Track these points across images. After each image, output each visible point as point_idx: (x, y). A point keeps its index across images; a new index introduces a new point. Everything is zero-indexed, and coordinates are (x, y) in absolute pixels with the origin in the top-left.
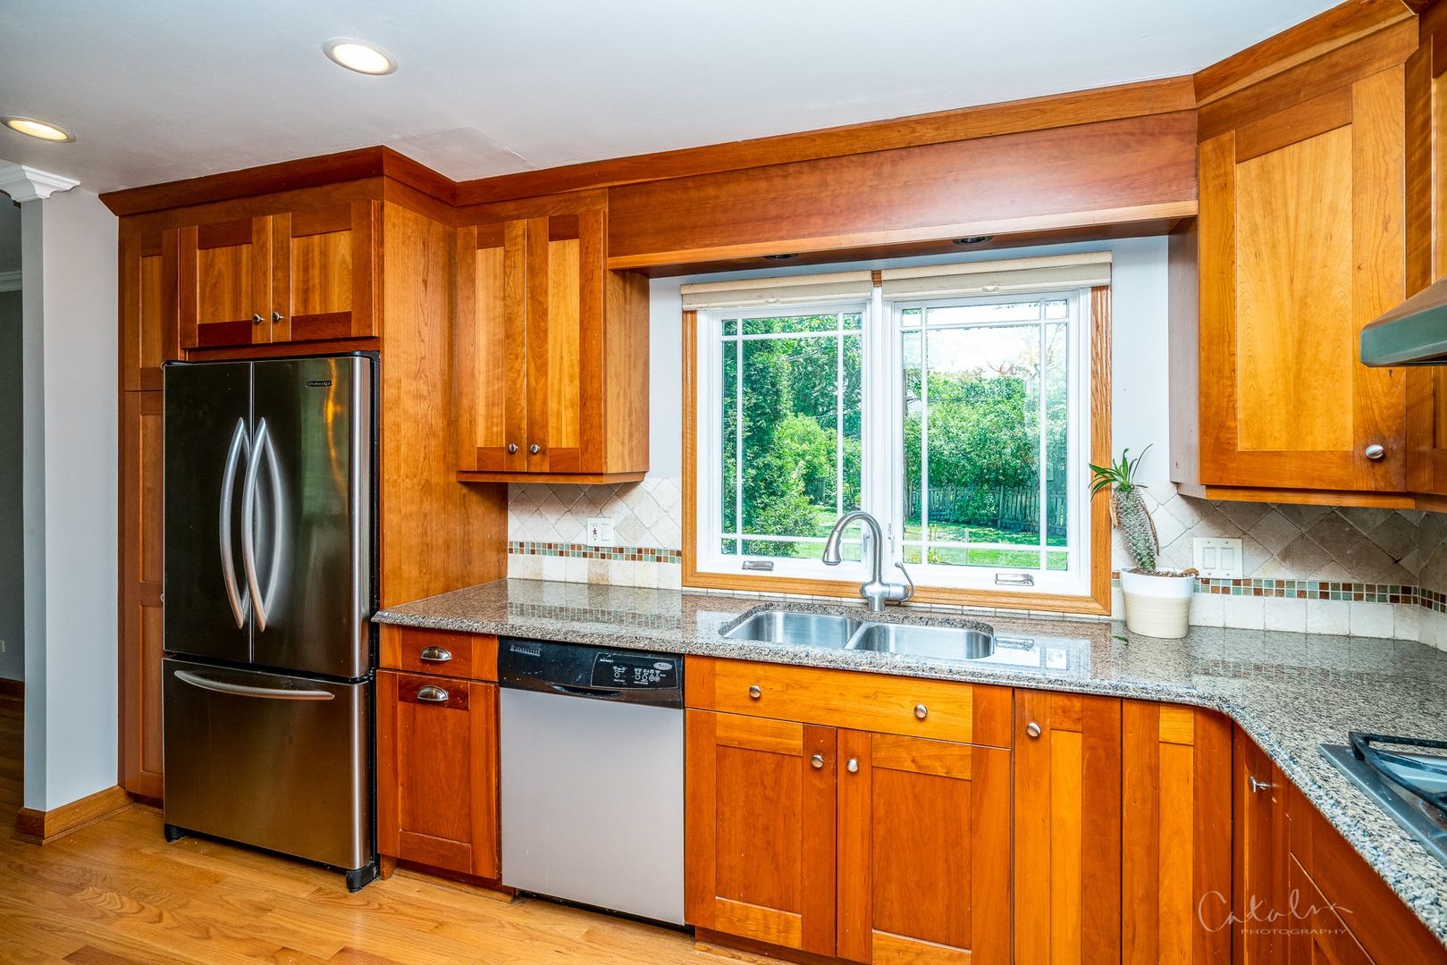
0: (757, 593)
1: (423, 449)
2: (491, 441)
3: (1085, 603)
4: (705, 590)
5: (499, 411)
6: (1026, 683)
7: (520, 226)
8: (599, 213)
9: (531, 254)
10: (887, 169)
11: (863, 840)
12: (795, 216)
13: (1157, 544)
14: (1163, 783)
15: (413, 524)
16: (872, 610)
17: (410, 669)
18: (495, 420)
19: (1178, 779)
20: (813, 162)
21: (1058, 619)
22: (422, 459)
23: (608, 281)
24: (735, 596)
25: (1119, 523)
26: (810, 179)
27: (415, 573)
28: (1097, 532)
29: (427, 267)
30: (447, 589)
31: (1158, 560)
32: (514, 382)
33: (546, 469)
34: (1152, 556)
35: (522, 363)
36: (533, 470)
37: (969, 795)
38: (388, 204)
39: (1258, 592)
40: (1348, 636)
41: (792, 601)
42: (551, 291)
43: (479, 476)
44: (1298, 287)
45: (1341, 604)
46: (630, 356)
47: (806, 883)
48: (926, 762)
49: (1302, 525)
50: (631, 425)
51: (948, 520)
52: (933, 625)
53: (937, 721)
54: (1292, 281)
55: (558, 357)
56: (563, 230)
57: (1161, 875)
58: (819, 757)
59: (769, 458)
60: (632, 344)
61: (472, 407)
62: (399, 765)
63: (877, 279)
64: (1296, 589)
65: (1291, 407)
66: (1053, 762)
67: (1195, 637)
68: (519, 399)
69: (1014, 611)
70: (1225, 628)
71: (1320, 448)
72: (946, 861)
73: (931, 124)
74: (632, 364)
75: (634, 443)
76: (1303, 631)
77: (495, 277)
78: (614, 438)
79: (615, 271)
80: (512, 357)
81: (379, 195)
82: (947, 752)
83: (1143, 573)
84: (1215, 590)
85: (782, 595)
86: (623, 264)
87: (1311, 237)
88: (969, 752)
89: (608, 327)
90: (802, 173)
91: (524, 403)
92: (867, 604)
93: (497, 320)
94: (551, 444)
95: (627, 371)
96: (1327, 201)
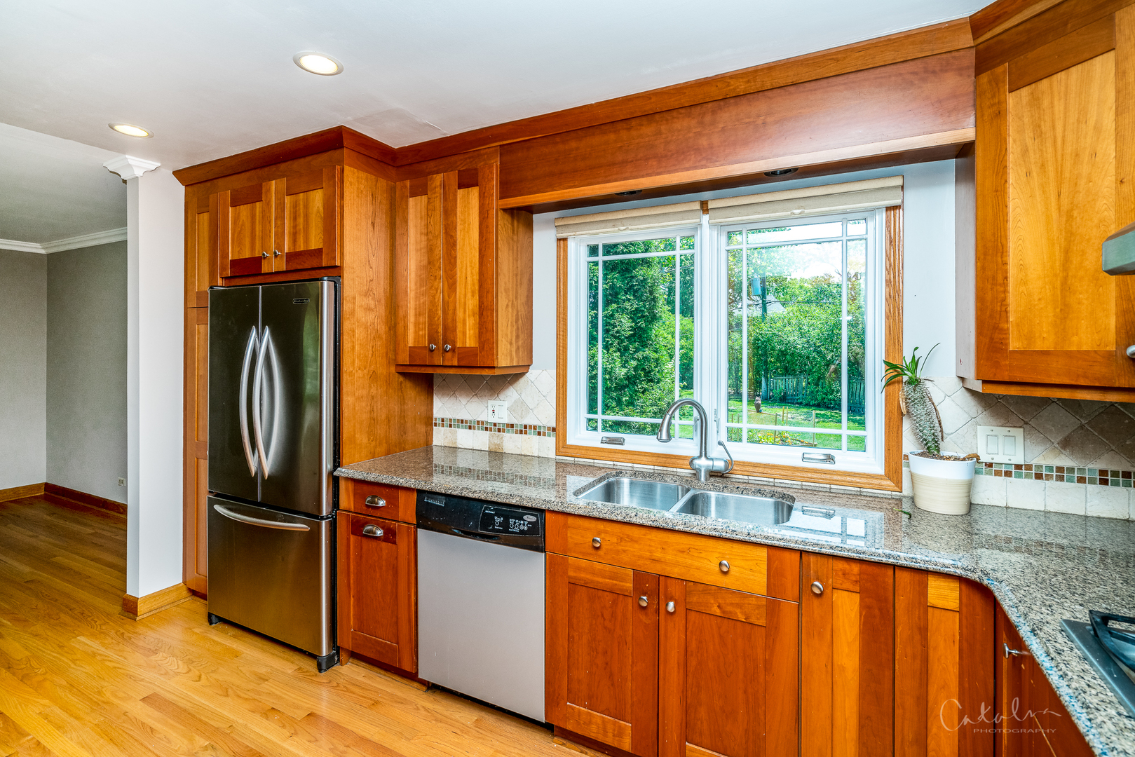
0: (612, 463)
1: (371, 348)
2: (418, 342)
3: (880, 481)
4: (573, 459)
5: (424, 319)
6: (811, 548)
7: (438, 179)
8: (493, 166)
9: (445, 199)
10: (708, 118)
11: (679, 668)
12: (636, 160)
13: (942, 431)
14: (932, 643)
15: (364, 404)
16: (699, 479)
17: (359, 512)
18: (421, 326)
19: (945, 640)
20: (650, 116)
21: (853, 493)
22: (370, 356)
23: (499, 218)
24: (595, 465)
25: (908, 412)
26: (648, 130)
27: (365, 440)
28: (890, 419)
29: (374, 213)
30: (388, 452)
31: (942, 445)
32: (434, 297)
33: (455, 363)
34: (936, 442)
35: (439, 282)
36: (447, 363)
37: (764, 639)
38: (347, 168)
39: (1039, 477)
40: (1127, 520)
41: (638, 470)
42: (459, 227)
43: (410, 368)
44: (1065, 201)
45: (1121, 490)
46: (517, 275)
47: (635, 699)
48: (729, 608)
49: (1081, 417)
50: (518, 329)
51: (801, 404)
52: (748, 494)
53: (738, 574)
54: (1059, 195)
55: (464, 277)
56: (467, 181)
57: (929, 724)
58: (645, 598)
59: (647, 352)
60: (519, 266)
61: (406, 317)
62: (352, 581)
63: (704, 207)
64: (1076, 475)
65: (1058, 310)
66: (835, 616)
67: (975, 515)
68: (437, 310)
69: (817, 485)
70: (1007, 508)
71: (1084, 348)
72: (745, 692)
73: (742, 78)
74: (519, 281)
75: (520, 343)
76: (1083, 513)
77: (421, 218)
78: (504, 340)
79: (505, 210)
80: (432, 278)
81: (341, 162)
82: (746, 601)
83: (928, 457)
84: (998, 473)
85: (630, 465)
86: (510, 204)
87: (1077, 155)
88: (764, 603)
89: (499, 253)
90: (642, 125)
91: (440, 313)
92: (695, 474)
93: (423, 251)
94: (459, 345)
95: (515, 287)
96: (1092, 122)
